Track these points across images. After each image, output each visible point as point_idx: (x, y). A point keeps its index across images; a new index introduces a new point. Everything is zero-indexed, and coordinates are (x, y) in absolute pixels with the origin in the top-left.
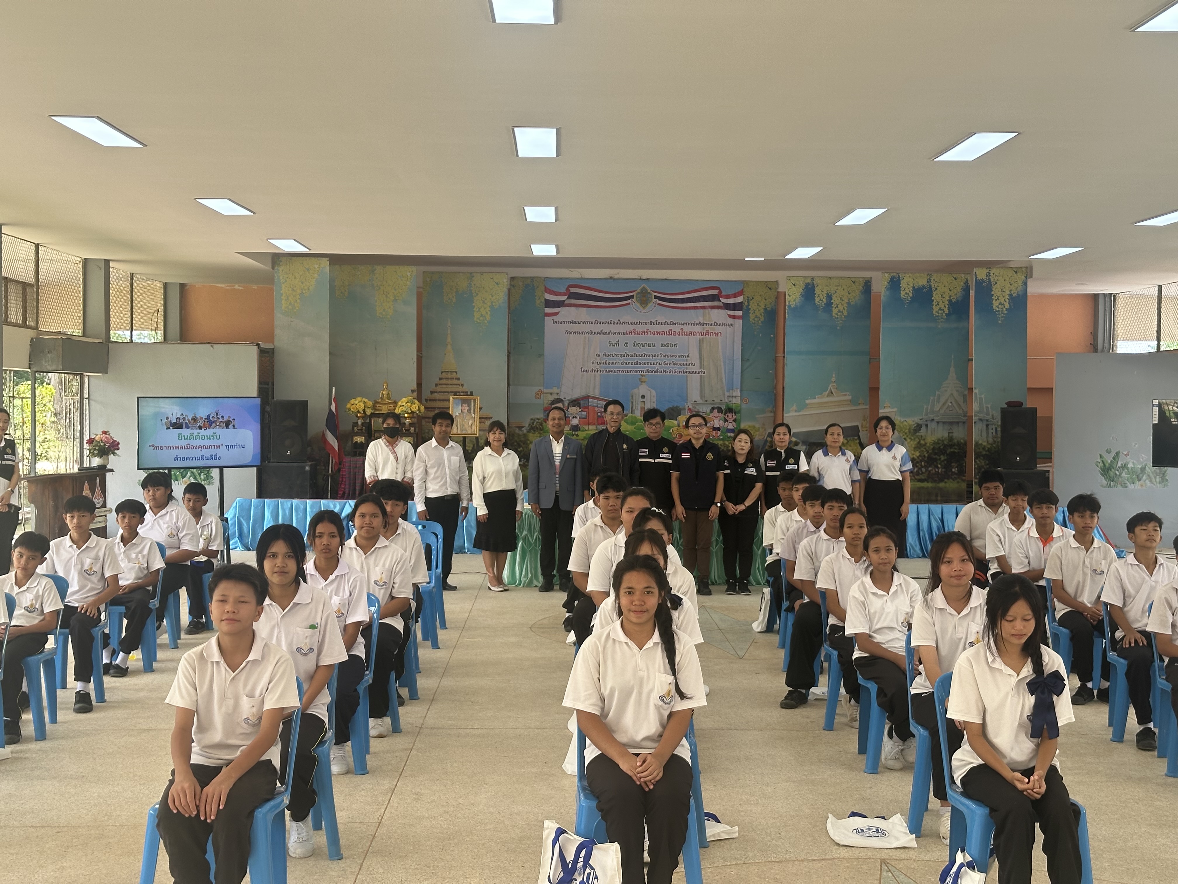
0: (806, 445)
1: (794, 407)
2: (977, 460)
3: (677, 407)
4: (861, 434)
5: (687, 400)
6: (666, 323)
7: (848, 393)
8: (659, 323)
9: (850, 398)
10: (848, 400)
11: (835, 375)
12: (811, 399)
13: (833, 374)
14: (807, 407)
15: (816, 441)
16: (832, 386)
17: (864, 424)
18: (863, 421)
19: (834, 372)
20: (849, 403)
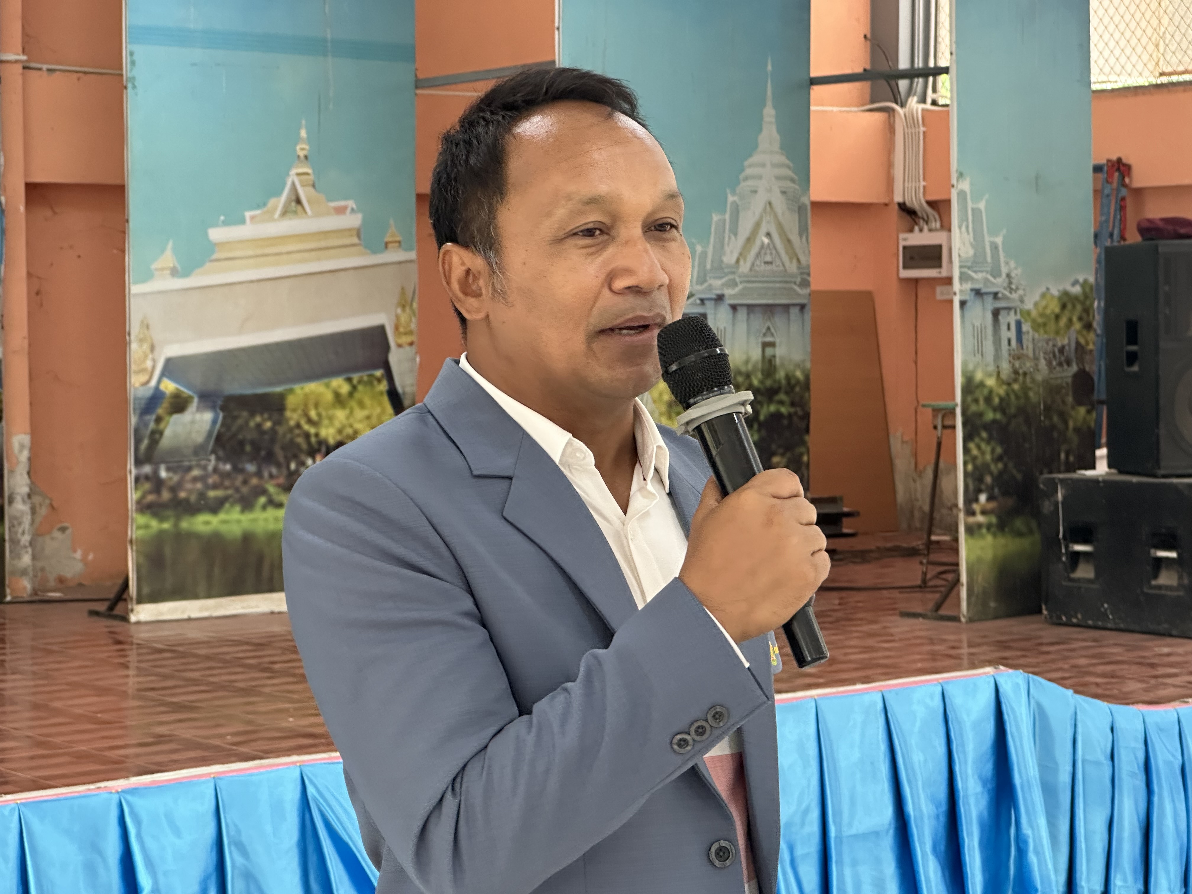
0: (213, 408)
1: (168, 259)
2: (972, 445)
4: (394, 358)
7: (351, 204)
9: (354, 220)
10: (350, 230)
11: (308, 133)
12: (225, 223)
13: (300, 128)
14: (215, 256)
15: (249, 391)
16: (298, 174)
17: (403, 319)
18: (399, 311)
19: (304, 122)
20: (355, 240)
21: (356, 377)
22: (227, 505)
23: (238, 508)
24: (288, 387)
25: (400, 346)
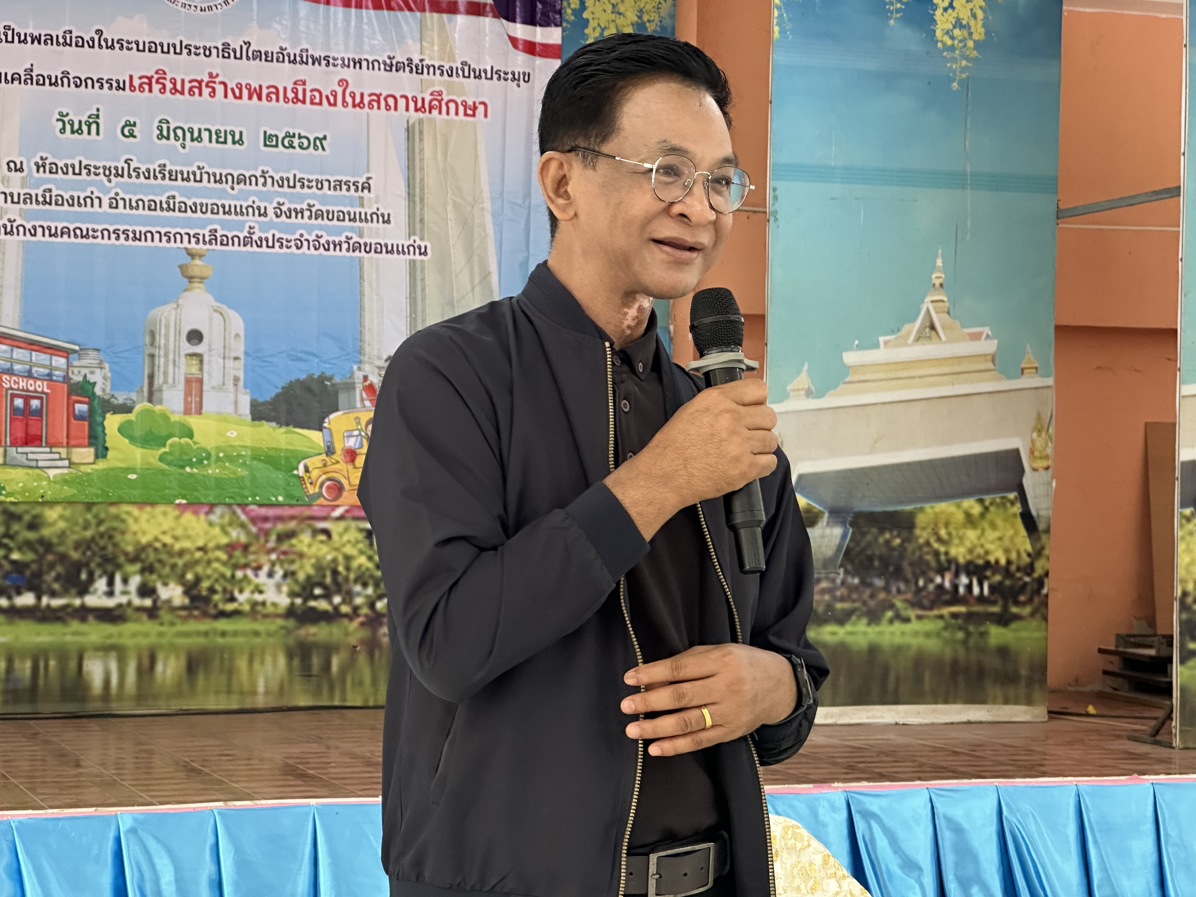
0: (843, 523)
1: (803, 380)
3: (322, 378)
4: (1028, 482)
5: (361, 352)
6: (281, 56)
7: (987, 330)
8: (258, 55)
9: (990, 346)
10: (985, 355)
11: (943, 262)
12: (860, 348)
13: (936, 257)
14: (849, 379)
15: (879, 509)
16: (932, 302)
17: (1039, 443)
18: (1035, 435)
19: (940, 252)
20: (990, 366)
21: (988, 499)
22: (854, 618)
23: (864, 621)
24: (918, 506)
25: (1035, 470)
